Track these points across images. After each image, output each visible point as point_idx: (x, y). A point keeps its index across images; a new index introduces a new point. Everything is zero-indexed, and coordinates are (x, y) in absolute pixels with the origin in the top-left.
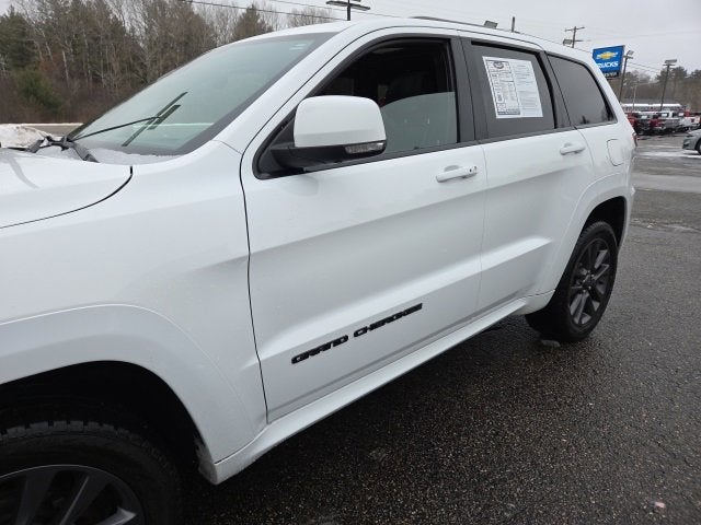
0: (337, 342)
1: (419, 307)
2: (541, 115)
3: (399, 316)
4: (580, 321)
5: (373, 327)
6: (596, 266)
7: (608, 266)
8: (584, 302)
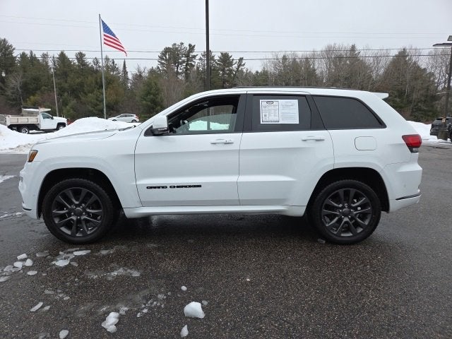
0: (163, 187)
1: (200, 186)
2: (298, 123)
3: (190, 186)
5: (178, 187)
6: (354, 205)
7: (369, 208)
8: (342, 223)
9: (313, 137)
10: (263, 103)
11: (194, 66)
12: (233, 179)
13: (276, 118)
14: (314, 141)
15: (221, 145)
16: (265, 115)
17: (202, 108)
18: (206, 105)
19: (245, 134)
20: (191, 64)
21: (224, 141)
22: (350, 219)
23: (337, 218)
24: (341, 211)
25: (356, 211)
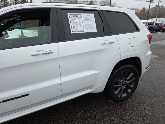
1: (28, 95)
2: (96, 31)
4: (121, 96)
5: (3, 102)
6: (128, 79)
7: (134, 78)
8: (122, 90)
9: (107, 41)
10: (70, 16)
11: (8, 3)
12: (56, 81)
13: (82, 29)
14: (108, 44)
15: (42, 55)
16: (74, 27)
17: (15, 22)
18: (18, 20)
19: (61, 43)
20: (7, 2)
21: (44, 52)
22: (126, 87)
23: (120, 88)
24: (122, 83)
25: (128, 81)
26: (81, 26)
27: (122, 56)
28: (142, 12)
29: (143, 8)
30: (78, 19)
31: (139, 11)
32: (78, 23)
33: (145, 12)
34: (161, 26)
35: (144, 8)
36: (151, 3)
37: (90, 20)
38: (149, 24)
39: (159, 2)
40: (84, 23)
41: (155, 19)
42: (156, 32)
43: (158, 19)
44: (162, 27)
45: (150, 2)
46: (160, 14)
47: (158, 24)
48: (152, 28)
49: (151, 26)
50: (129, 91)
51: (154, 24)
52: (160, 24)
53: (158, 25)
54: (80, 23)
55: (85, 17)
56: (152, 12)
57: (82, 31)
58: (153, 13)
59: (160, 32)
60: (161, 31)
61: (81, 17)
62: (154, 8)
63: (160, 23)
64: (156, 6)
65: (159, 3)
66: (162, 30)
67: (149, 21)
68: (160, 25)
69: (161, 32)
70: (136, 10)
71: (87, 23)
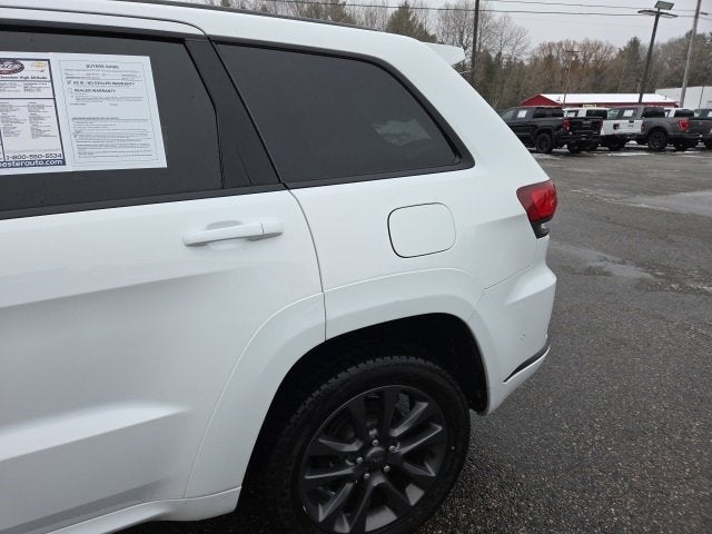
2: (163, 164)
4: (360, 525)
6: (397, 432)
7: (440, 428)
8: (368, 494)
9: (237, 223)
13: (48, 146)
22: (388, 475)
23: (349, 486)
24: (360, 459)
25: (402, 446)
26: (37, 133)
27: (332, 315)
28: (623, 57)
29: (631, 43)
30: (20, 86)
31: (613, 55)
32: (23, 114)
33: (638, 58)
34: (701, 122)
35: (635, 43)
36: (661, 19)
37: (120, 92)
38: (646, 115)
39: (696, 17)
40: (69, 111)
41: (679, 91)
42: (679, 149)
43: (691, 91)
44: (705, 131)
45: (658, 15)
46: (706, 69)
47: (689, 114)
48: (659, 129)
49: (655, 121)
50: (414, 495)
51: (672, 114)
52: (696, 115)
53: (685, 119)
54: (34, 109)
55: (75, 74)
56: (669, 59)
57: (45, 163)
58: (672, 64)
59: (698, 149)
60: (701, 145)
61: (47, 74)
62: (680, 40)
63: (696, 111)
64: (687, 35)
65: (699, 20)
66: (703, 140)
67: (647, 98)
68: (697, 119)
69: (702, 149)
70: (598, 48)
71: (91, 110)
